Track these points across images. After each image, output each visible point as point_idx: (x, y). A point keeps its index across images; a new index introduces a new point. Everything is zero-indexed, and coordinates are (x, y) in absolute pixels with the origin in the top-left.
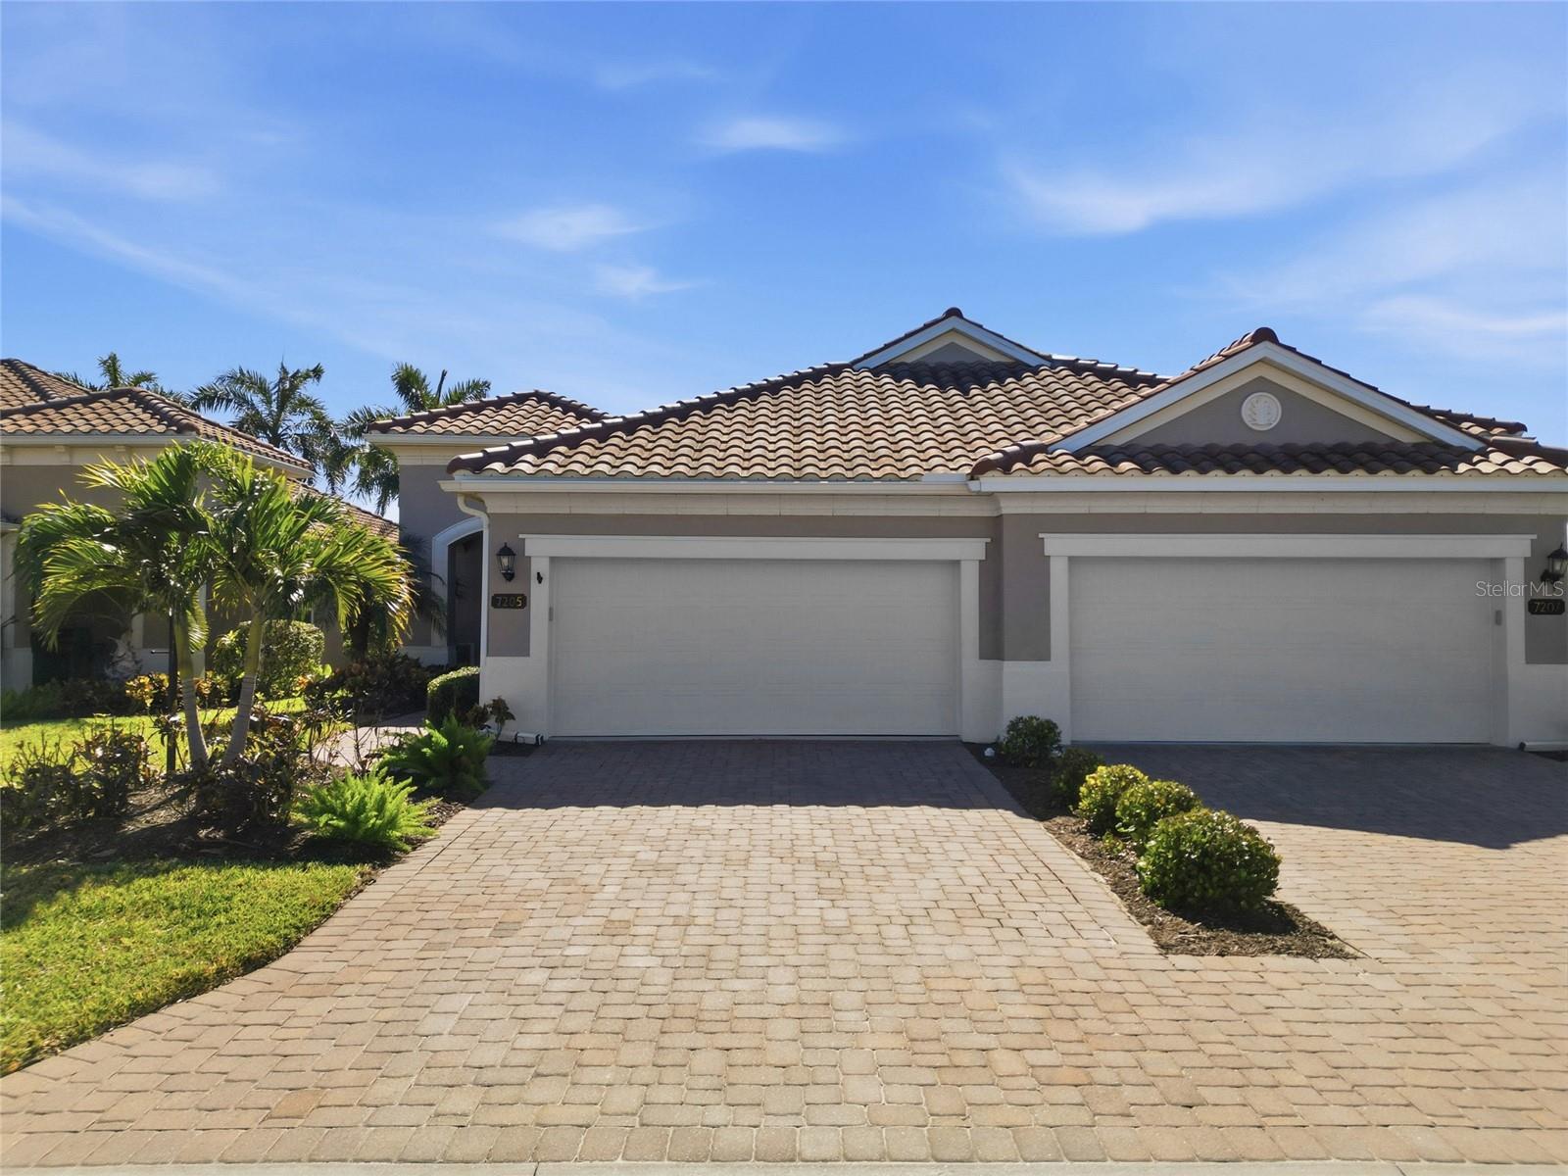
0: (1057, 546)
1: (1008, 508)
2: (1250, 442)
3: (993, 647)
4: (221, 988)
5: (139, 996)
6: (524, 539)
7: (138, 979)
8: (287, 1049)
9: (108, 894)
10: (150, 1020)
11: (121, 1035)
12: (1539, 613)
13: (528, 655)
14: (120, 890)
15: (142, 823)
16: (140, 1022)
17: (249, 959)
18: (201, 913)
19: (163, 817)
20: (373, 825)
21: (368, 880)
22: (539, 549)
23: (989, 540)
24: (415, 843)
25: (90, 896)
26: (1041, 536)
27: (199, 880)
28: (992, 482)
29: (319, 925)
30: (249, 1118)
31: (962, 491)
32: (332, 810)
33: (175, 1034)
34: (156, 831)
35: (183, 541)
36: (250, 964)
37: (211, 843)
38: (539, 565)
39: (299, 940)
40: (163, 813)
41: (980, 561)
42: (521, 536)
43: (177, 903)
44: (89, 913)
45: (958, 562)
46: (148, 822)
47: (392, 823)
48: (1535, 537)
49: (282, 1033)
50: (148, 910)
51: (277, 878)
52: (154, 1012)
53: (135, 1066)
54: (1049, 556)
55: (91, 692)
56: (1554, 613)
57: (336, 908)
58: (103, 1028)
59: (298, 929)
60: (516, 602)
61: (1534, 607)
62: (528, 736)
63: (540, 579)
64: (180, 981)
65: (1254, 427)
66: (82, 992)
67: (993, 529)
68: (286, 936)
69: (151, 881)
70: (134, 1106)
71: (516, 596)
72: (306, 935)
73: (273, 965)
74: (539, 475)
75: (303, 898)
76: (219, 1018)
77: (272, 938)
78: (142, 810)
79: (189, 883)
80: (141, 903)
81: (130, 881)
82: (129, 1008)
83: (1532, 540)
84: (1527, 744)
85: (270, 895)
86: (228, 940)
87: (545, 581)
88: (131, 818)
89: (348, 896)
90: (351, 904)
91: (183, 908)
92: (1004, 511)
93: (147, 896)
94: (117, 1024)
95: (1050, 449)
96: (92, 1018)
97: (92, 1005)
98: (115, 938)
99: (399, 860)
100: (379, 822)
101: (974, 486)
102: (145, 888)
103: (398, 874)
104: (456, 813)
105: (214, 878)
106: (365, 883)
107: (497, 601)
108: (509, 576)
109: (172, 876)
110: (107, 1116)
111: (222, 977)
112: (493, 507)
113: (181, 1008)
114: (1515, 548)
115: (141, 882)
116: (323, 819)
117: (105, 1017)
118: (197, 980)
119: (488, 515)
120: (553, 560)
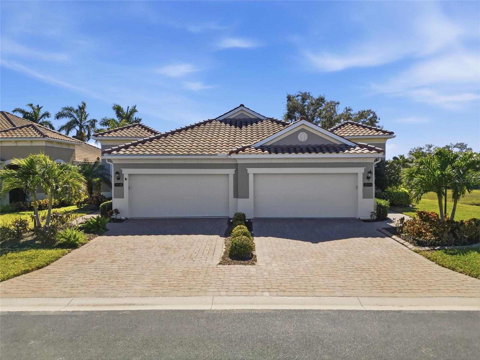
0: (251, 171)
1: (239, 162)
2: (300, 144)
3: (236, 196)
4: (32, 272)
5: (16, 273)
6: (122, 170)
7: (16, 270)
8: (40, 282)
9: (15, 255)
10: (18, 277)
11: (11, 280)
12: (366, 186)
13: (124, 198)
14: (17, 254)
15: (25, 240)
16: (15, 278)
17: (38, 267)
18: (32, 258)
19: (30, 238)
20: (73, 240)
21: (69, 252)
22: (126, 172)
23: (236, 169)
24: (83, 244)
25: (10, 255)
26: (247, 168)
27: (33, 252)
28: (234, 156)
29: (55, 261)
30: (29, 292)
31: (226, 157)
32: (64, 237)
33: (22, 280)
34: (27, 242)
35: (33, 177)
36: (38, 268)
37: (38, 244)
38: (126, 176)
39: (50, 264)
40: (30, 237)
41: (234, 174)
42: (121, 169)
43: (27, 256)
44: (9, 258)
45: (228, 175)
46: (26, 239)
47: (77, 240)
48: (365, 168)
49: (41, 280)
50: (22, 258)
51: (49, 252)
52: (18, 276)
53: (13, 284)
54: (249, 174)
55: (23, 205)
56: (370, 186)
57: (60, 258)
58: (8, 279)
59: (50, 262)
60: (121, 185)
61: (365, 185)
62: (123, 218)
63: (126, 179)
64: (24, 271)
65: (301, 141)
66: (5, 273)
67: (236, 166)
68: (47, 263)
69: (23, 252)
70: (11, 290)
71: (120, 183)
72: (52, 263)
73: (43, 268)
74: (124, 155)
75: (53, 256)
76: (30, 277)
77: (44, 263)
78: (26, 237)
79: (31, 253)
80: (20, 256)
81: (19, 252)
82: (13, 275)
83: (365, 169)
84: (360, 218)
85: (46, 255)
86: (35, 263)
87: (127, 180)
88: (22, 238)
89: (63, 255)
90: (64, 257)
91: (29, 257)
92: (238, 163)
93: (22, 255)
94: (11, 278)
95: (251, 147)
96: (6, 277)
97: (6, 275)
98: (14, 263)
99: (79, 248)
100: (74, 240)
101: (229, 157)
102: (22, 254)
103: (77, 251)
104: (96, 237)
105: (36, 252)
106: (69, 253)
107: (116, 185)
108: (118, 179)
109: (28, 251)
110: (6, 292)
111: (32, 270)
112: (114, 162)
113: (24, 275)
114: (361, 171)
115: (21, 252)
116: (61, 239)
117: (9, 277)
118: (27, 271)
119: (113, 164)
120: (129, 175)
